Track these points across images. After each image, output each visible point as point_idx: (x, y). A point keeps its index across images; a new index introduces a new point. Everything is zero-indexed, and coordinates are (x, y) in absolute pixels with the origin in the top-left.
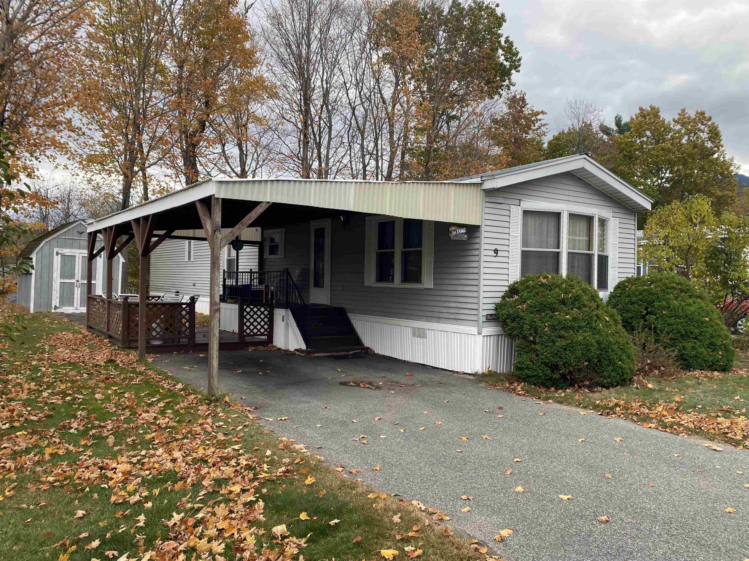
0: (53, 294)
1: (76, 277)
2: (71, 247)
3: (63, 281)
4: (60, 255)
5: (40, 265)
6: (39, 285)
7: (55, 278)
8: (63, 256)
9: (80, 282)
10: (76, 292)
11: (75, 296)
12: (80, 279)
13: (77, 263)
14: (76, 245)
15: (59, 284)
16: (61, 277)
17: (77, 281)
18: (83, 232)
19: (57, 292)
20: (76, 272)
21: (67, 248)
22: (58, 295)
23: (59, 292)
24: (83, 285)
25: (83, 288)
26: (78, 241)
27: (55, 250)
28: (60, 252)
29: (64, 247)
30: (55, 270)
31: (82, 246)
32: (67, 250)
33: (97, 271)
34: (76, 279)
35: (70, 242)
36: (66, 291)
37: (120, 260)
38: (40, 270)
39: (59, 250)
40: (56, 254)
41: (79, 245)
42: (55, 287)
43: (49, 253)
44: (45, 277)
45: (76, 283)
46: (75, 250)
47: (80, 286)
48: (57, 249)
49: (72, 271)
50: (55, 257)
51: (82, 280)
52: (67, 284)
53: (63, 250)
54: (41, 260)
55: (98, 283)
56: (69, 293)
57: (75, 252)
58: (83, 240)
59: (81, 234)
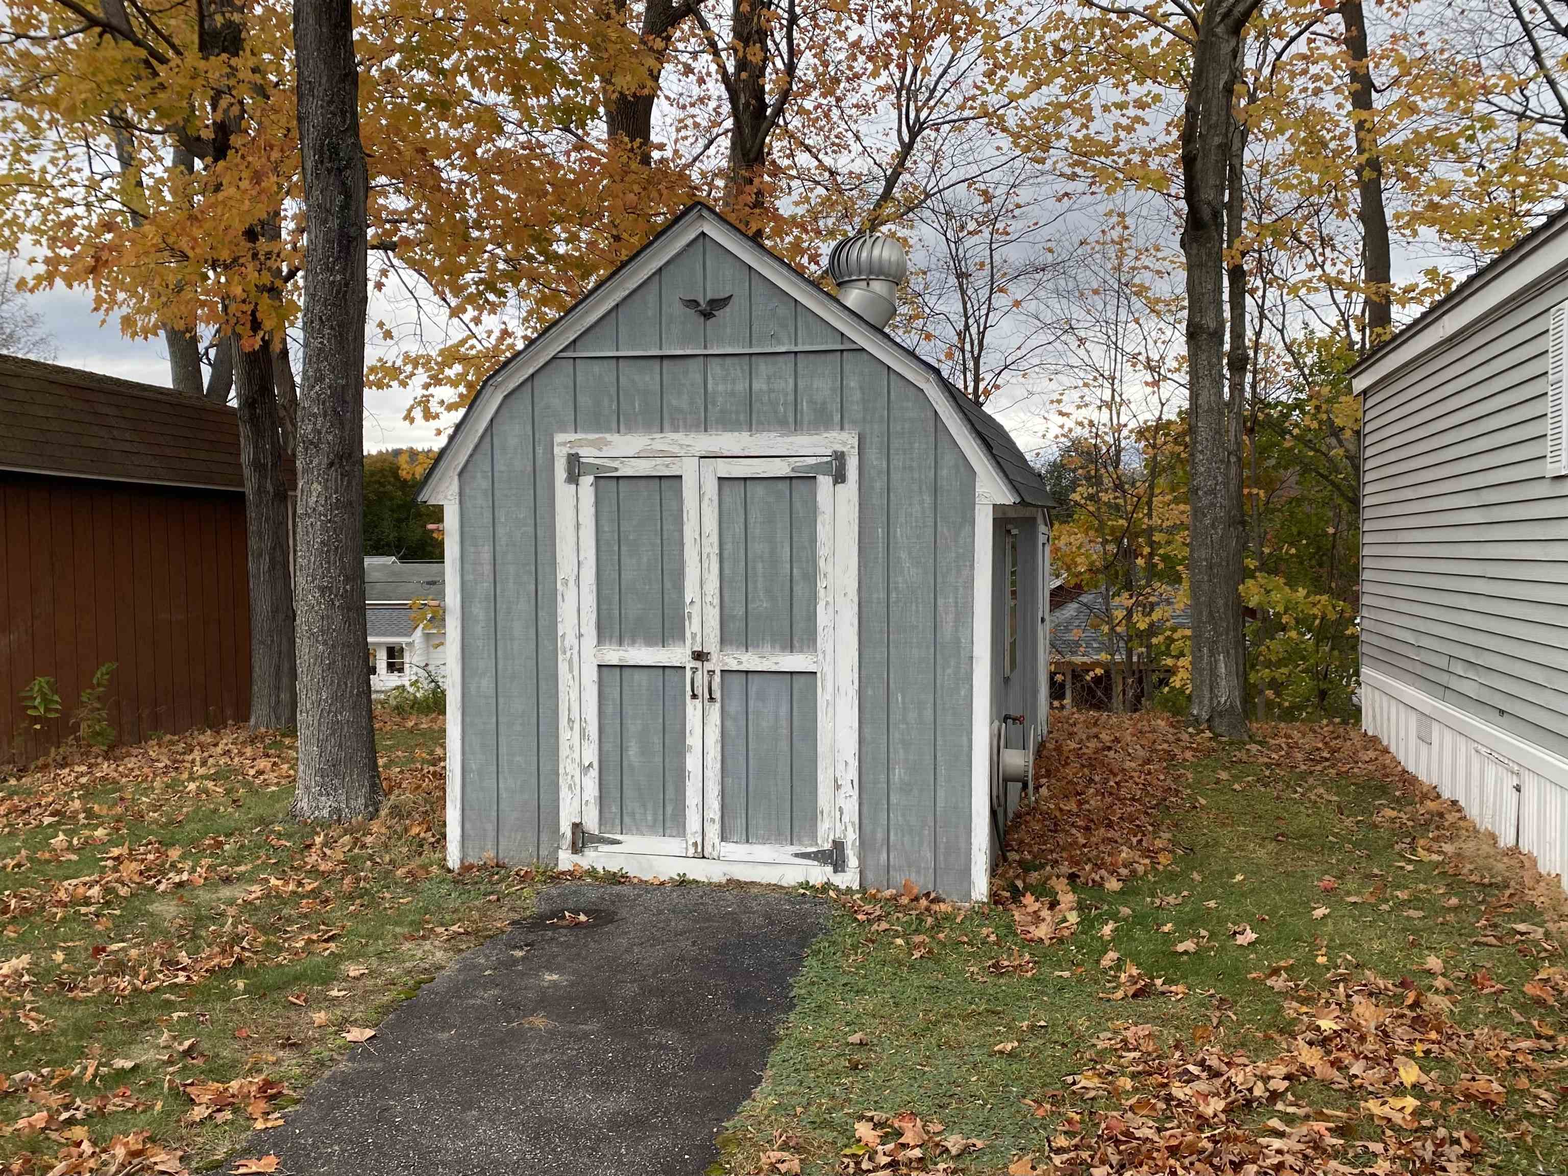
0: (564, 751)
1: (693, 627)
3: (614, 655)
4: (587, 481)
5: (485, 554)
6: (486, 684)
7: (571, 639)
8: (608, 481)
9: (716, 663)
10: (693, 740)
11: (692, 763)
12: (712, 645)
14: (684, 403)
15: (590, 675)
16: (603, 633)
17: (699, 656)
18: (718, 304)
19: (583, 734)
20: (691, 592)
21: (631, 429)
22: (591, 755)
23: (593, 729)
24: (737, 683)
25: (735, 707)
26: (694, 366)
27: (563, 444)
28: (587, 454)
29: (614, 425)
30: (566, 582)
31: (720, 399)
32: (628, 437)
33: (820, 584)
34: (688, 642)
35: (649, 377)
36: (633, 727)
37: (978, 490)
38: (487, 585)
39: (580, 443)
40: (565, 476)
41: (700, 402)
42: (574, 696)
43: (530, 469)
44: (518, 628)
45: (694, 670)
46: (679, 437)
47: (717, 695)
48: (572, 437)
49: (668, 585)
50: (563, 491)
51: (728, 650)
52: (638, 675)
53: (607, 443)
54: (488, 515)
55: (828, 669)
56: (657, 740)
57: (676, 450)
58: (729, 361)
59: (707, 315)
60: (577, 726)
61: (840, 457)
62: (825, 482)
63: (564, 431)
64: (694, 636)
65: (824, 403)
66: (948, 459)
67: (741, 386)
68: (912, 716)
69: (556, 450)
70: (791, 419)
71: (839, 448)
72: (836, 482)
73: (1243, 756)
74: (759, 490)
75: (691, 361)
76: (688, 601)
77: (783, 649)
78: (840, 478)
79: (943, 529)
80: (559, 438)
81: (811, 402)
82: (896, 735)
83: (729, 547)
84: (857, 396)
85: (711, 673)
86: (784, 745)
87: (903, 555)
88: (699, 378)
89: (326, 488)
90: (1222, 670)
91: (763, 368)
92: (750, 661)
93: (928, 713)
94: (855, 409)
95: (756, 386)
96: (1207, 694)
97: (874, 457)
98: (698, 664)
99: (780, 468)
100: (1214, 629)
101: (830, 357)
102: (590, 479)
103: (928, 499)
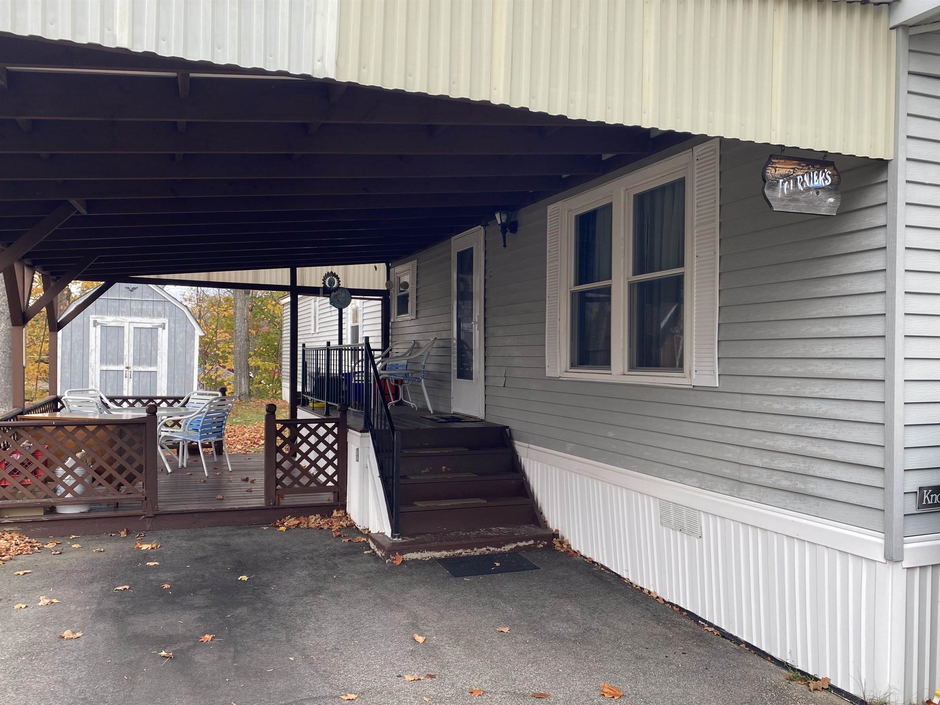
1: (126, 361)
2: (118, 313)
3: (104, 368)
4: (99, 327)
5: (69, 343)
6: (68, 375)
7: (93, 364)
8: (104, 327)
9: (132, 369)
10: (126, 386)
11: (125, 392)
12: (131, 365)
13: (126, 339)
14: (125, 310)
15: (98, 372)
16: (102, 362)
17: (127, 368)
18: (134, 288)
19: (96, 387)
20: (126, 353)
21: (110, 315)
23: (99, 386)
24: (137, 374)
25: (136, 379)
26: (128, 303)
27: (92, 318)
28: (99, 321)
29: (106, 313)
30: (92, 350)
31: (134, 310)
32: (110, 317)
33: (159, 352)
34: (125, 364)
35: (116, 304)
36: (109, 384)
37: (196, 332)
38: (69, 351)
39: (97, 318)
40: (93, 325)
41: (129, 310)
42: (94, 377)
43: (82, 323)
44: (77, 361)
45: (126, 371)
46: (124, 318)
47: (132, 376)
48: (94, 316)
49: (119, 351)
50: (92, 329)
51: (135, 366)
52: (111, 372)
53: (105, 318)
54: (70, 334)
55: (160, 370)
56: (115, 387)
57: (123, 320)
58: (136, 301)
59: (131, 291)
60: (94, 384)
61: (164, 324)
62: (160, 329)
63: (92, 314)
64: (126, 363)
65: (160, 312)
66: (189, 325)
67: (139, 307)
68: (180, 380)
69: (90, 319)
70: (152, 315)
71: (164, 322)
72: (163, 329)
73: (249, 404)
74: (144, 330)
75: (127, 301)
76: (125, 355)
77: (149, 366)
78: (164, 328)
79: (188, 340)
80: (91, 316)
81: (157, 311)
82: (176, 385)
83: (136, 343)
84: (168, 311)
85: (131, 372)
86: (149, 388)
87: (178, 346)
88: (129, 304)
89: (6, 325)
90: (243, 382)
91: (145, 303)
92: (141, 369)
93: (183, 380)
94: (168, 314)
95: (143, 307)
96: (238, 389)
97: (172, 325)
98: (127, 369)
99: (150, 326)
100: (241, 371)
101: (162, 302)
102: (100, 326)
103: (184, 334)
